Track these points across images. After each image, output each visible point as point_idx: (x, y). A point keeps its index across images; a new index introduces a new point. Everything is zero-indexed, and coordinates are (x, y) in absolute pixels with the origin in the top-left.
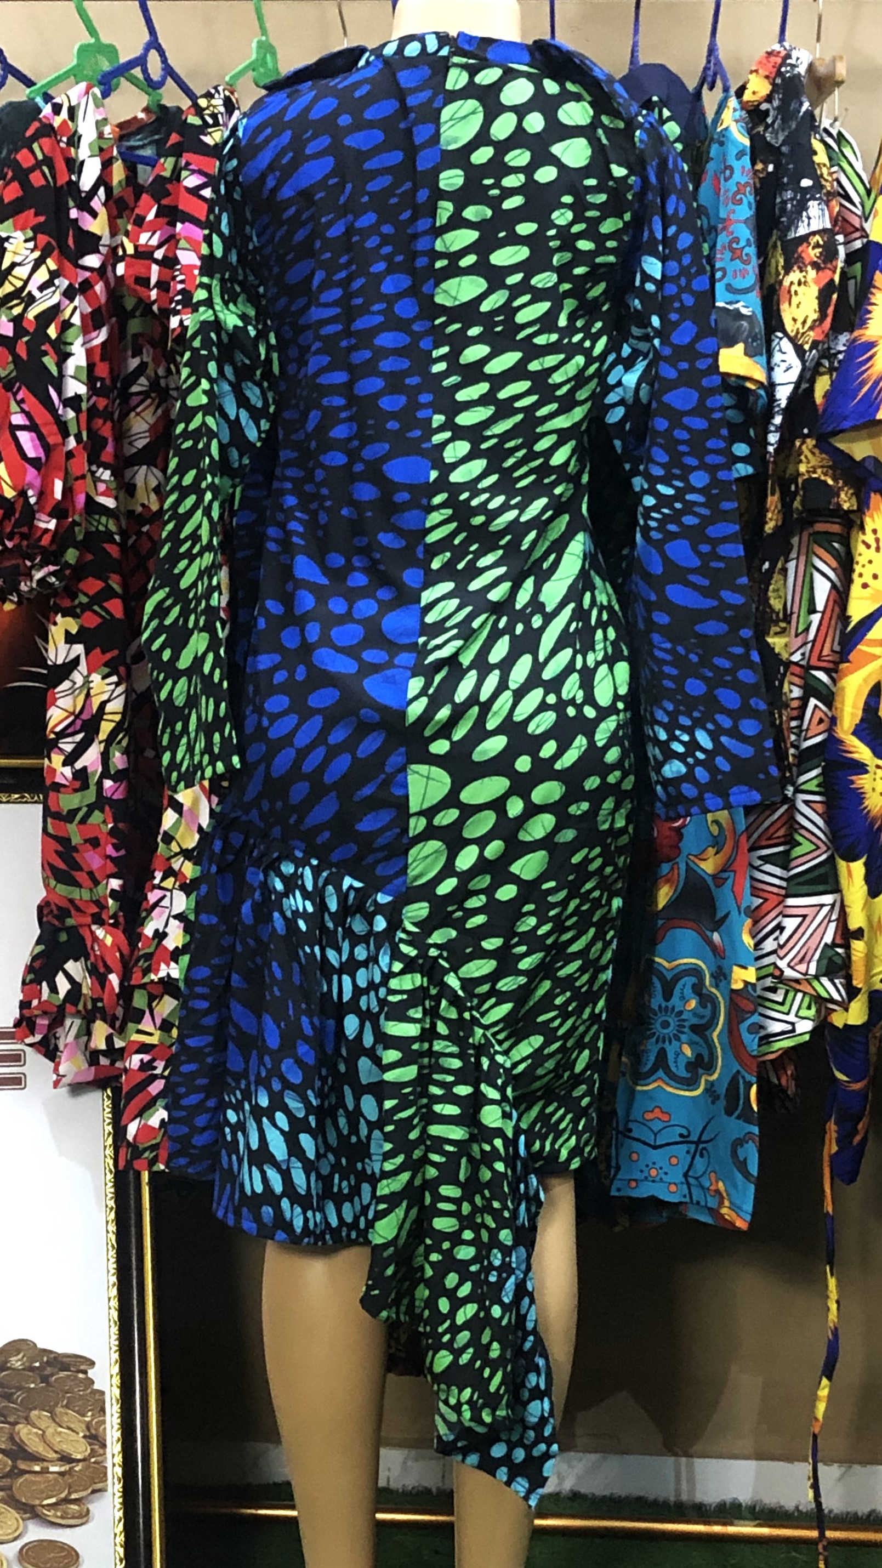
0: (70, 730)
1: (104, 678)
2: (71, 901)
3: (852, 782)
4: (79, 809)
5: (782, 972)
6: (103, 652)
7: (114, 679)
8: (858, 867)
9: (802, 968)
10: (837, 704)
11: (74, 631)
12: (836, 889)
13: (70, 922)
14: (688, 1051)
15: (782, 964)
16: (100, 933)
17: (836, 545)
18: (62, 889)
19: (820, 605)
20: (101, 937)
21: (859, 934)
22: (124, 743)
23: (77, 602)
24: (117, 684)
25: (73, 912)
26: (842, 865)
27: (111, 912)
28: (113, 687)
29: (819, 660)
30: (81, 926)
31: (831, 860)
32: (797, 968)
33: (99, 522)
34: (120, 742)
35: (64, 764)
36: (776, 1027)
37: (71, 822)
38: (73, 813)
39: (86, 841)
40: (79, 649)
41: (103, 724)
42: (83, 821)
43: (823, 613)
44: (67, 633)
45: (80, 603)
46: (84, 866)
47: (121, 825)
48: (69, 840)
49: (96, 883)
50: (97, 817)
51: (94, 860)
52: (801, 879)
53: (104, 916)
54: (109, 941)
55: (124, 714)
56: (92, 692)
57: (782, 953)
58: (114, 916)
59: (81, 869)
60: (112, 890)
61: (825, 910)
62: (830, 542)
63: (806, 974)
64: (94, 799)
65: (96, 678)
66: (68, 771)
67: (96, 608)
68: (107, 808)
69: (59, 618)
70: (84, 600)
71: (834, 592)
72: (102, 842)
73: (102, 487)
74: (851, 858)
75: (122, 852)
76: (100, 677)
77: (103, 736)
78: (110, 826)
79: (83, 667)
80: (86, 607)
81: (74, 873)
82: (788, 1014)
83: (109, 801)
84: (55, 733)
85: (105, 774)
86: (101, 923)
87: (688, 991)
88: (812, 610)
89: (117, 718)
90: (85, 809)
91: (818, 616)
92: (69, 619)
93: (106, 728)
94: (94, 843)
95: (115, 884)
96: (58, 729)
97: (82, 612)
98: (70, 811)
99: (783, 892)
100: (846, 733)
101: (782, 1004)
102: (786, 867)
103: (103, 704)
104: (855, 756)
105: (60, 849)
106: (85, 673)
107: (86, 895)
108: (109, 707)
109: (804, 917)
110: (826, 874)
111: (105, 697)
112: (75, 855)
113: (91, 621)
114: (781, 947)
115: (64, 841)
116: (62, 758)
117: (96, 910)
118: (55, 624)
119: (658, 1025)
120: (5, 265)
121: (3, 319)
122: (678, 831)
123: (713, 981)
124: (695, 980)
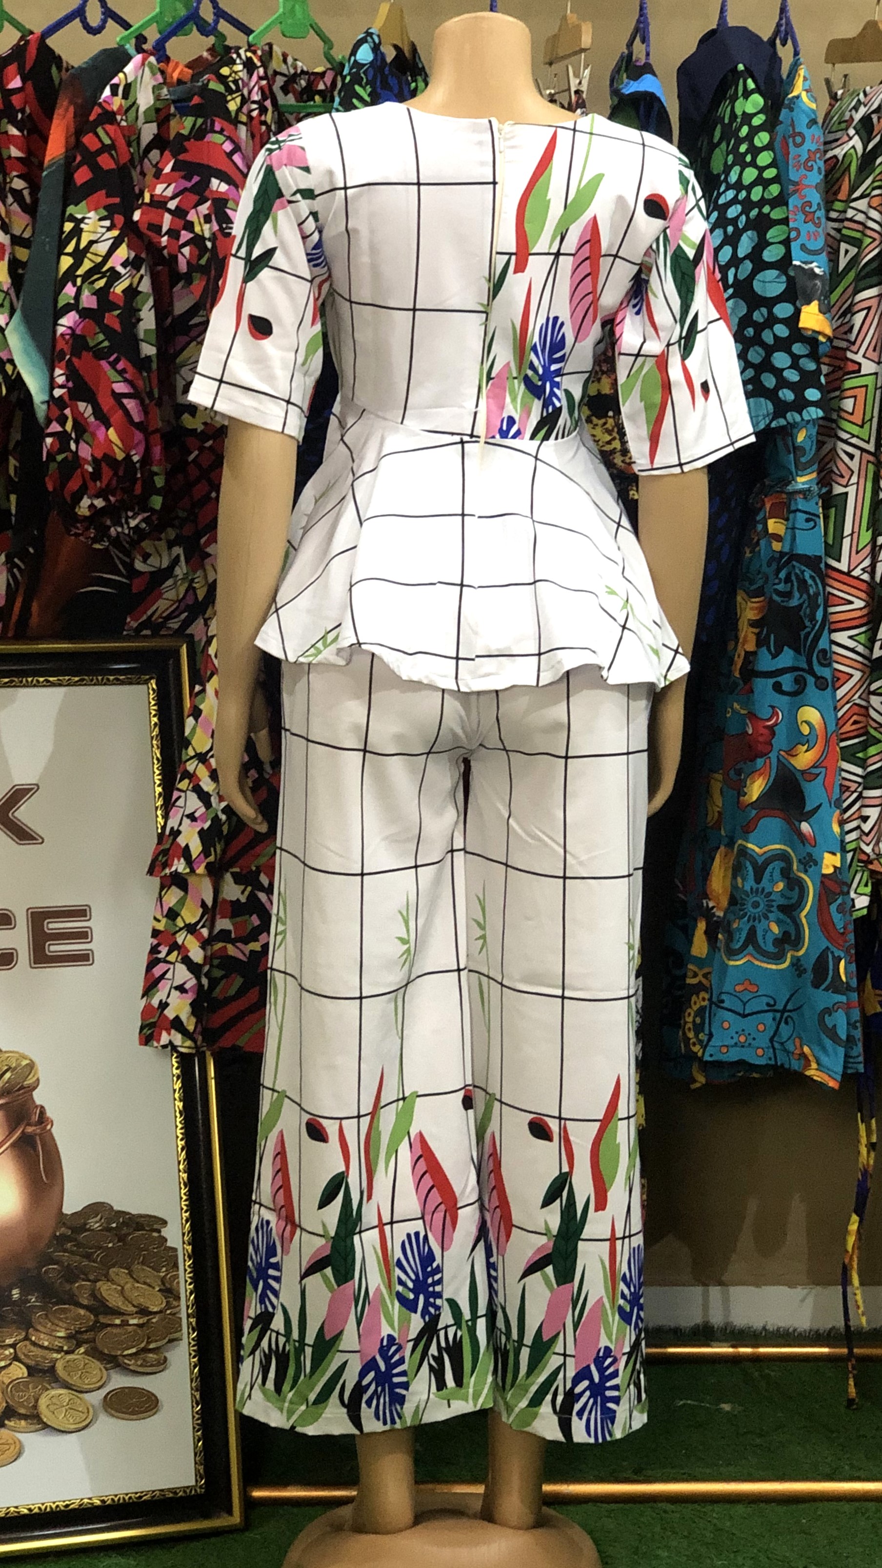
14: (775, 929)
87: (777, 874)
119: (750, 904)
120: (83, 245)
121: (86, 293)
122: (771, 729)
123: (802, 867)
124: (783, 864)
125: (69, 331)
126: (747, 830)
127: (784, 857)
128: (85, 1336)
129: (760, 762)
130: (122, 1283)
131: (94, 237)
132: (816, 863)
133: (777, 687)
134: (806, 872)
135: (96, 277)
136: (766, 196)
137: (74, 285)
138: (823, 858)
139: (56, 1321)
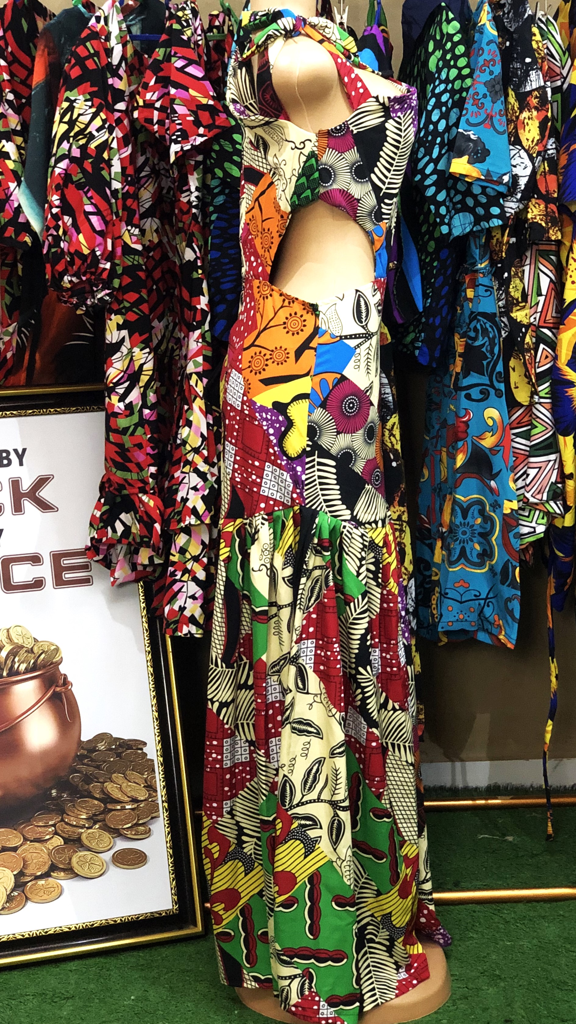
0: (122, 381)
1: (141, 350)
2: (126, 480)
3: (567, 392)
4: (129, 427)
5: (528, 500)
6: (140, 335)
7: (147, 350)
8: (570, 439)
9: (539, 497)
10: (558, 348)
11: (121, 322)
12: (557, 451)
13: (125, 492)
14: (478, 547)
15: (528, 495)
16: (145, 498)
17: (552, 257)
18: (119, 474)
19: (544, 292)
20: (146, 501)
21: (571, 476)
22: (154, 388)
23: (122, 306)
24: (149, 353)
25: (127, 486)
26: (561, 438)
27: (151, 486)
28: (147, 355)
29: (545, 322)
30: (133, 494)
31: (554, 435)
32: (537, 497)
33: (134, 259)
34: (152, 387)
35: (119, 401)
36: (525, 530)
37: (125, 435)
38: (126, 430)
39: (135, 445)
40: (124, 333)
41: (142, 376)
42: (132, 434)
43: (546, 296)
44: (118, 324)
45: (124, 307)
46: (133, 460)
47: (155, 435)
48: (124, 445)
49: (142, 469)
50: (140, 431)
51: (140, 457)
52: (538, 447)
53: (147, 489)
54: (152, 503)
55: (153, 370)
56: (134, 358)
57: (528, 489)
58: (153, 488)
59: (131, 462)
60: (151, 473)
61: (552, 463)
62: (548, 255)
63: (541, 500)
64: (137, 421)
65: (136, 350)
66: (121, 405)
67: (134, 309)
68: (146, 426)
69: (113, 316)
70: (127, 305)
71: (552, 285)
72: (144, 445)
73: (134, 239)
74: (565, 435)
75: (156, 451)
76: (139, 349)
77: (142, 384)
78: (149, 436)
79: (127, 343)
80: (128, 309)
81: (127, 464)
82: (531, 522)
83: (148, 422)
84: (113, 383)
85: (144, 406)
86: (145, 492)
87: (476, 512)
88: (539, 294)
89: (150, 373)
90: (133, 427)
91: (544, 297)
92: (119, 316)
93: (144, 379)
94: (140, 446)
95: (153, 469)
96: (114, 381)
97: (127, 312)
98: (123, 428)
99: (527, 453)
100: (562, 364)
101: (528, 517)
102: (529, 440)
103: (142, 366)
104: (569, 377)
105: (117, 450)
106: (129, 347)
107: (135, 476)
108: (145, 367)
109: (540, 468)
110: (551, 443)
111: (142, 361)
112: (128, 453)
113: (132, 317)
114: (528, 486)
115: (121, 446)
116: (118, 397)
117: (142, 485)
118: (111, 320)
119: (460, 533)
120: (75, 116)
121: (74, 147)
122: (466, 423)
123: (492, 508)
124: (480, 507)
125: (64, 172)
126: (456, 485)
127: (479, 502)
128: (99, 818)
129: (460, 444)
130: (120, 782)
131: (81, 112)
132: (500, 507)
133: (468, 397)
134: (494, 512)
135: (81, 137)
136: (464, 86)
137: (68, 142)
138: (503, 503)
139: (80, 809)
